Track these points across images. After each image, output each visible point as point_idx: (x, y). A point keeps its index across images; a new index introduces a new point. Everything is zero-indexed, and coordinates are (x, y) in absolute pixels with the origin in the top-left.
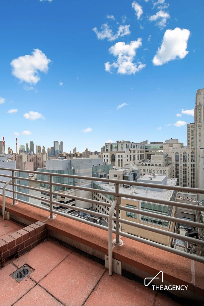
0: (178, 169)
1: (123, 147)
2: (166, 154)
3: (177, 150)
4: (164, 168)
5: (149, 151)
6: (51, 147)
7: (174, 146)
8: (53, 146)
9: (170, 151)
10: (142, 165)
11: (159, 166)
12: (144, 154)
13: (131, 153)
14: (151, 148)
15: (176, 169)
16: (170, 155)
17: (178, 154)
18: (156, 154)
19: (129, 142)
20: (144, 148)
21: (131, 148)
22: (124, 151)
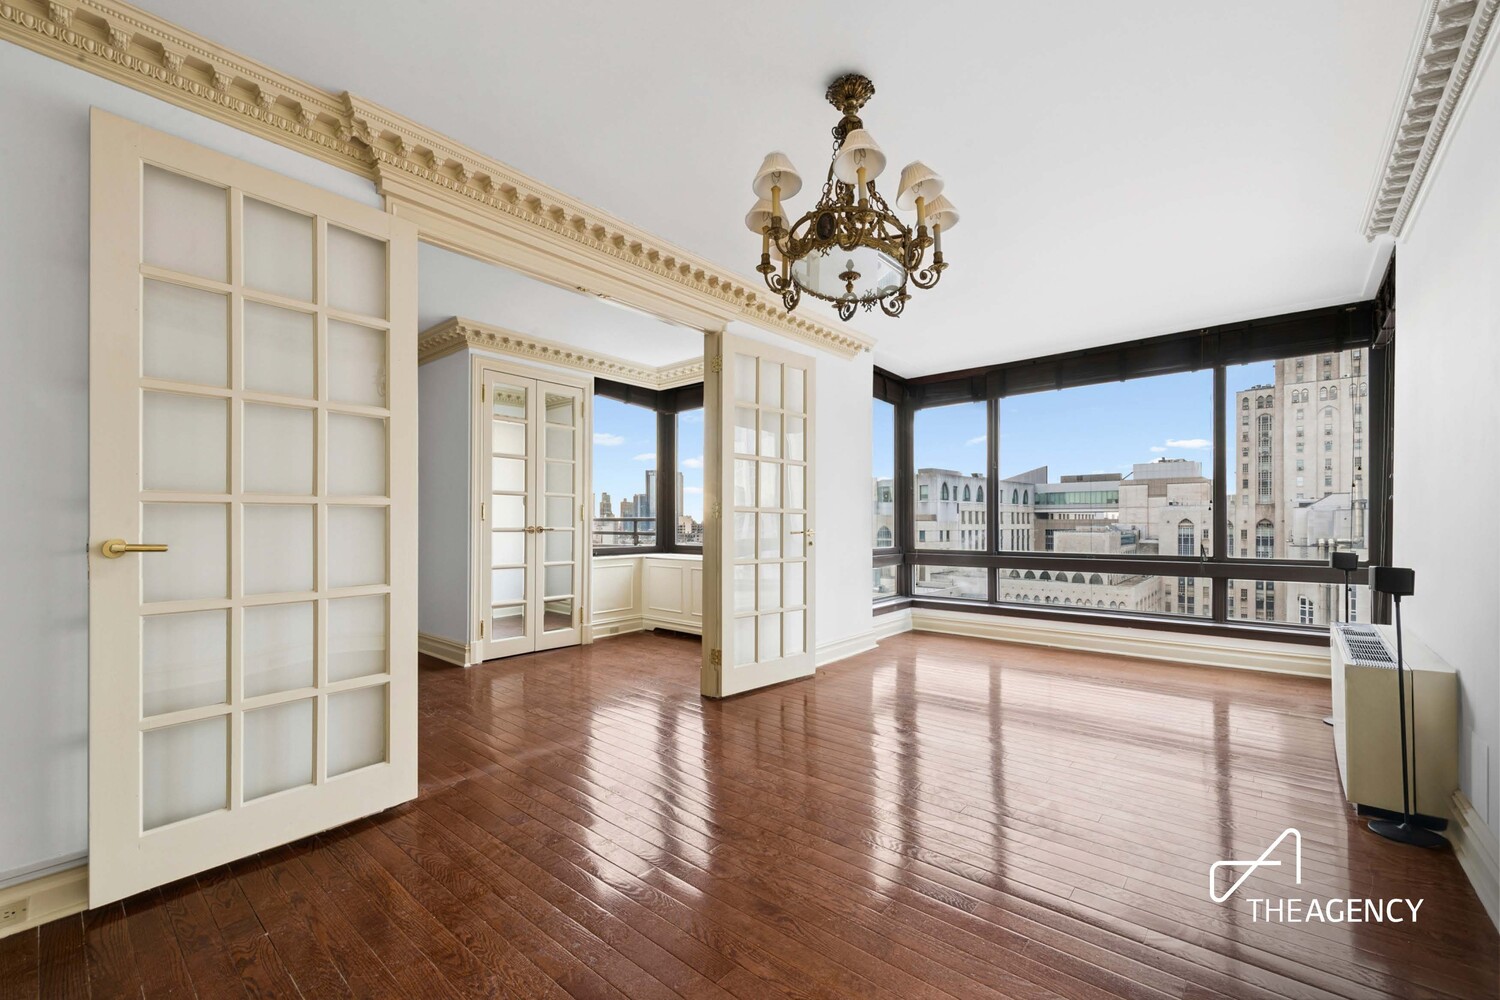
0: (1191, 600)
1: (926, 496)
2: (1134, 529)
3: (1183, 509)
4: (1114, 589)
5: (1056, 517)
6: (635, 498)
7: (1173, 491)
8: (644, 492)
9: (1155, 513)
10: (1014, 578)
11: (1091, 582)
12: (1028, 526)
13: (963, 522)
14: (1070, 499)
15: (1181, 599)
16: (1153, 532)
17: (1192, 527)
18: (1078, 528)
19: (954, 475)
20: (1031, 500)
21: (967, 499)
22: (932, 512)
